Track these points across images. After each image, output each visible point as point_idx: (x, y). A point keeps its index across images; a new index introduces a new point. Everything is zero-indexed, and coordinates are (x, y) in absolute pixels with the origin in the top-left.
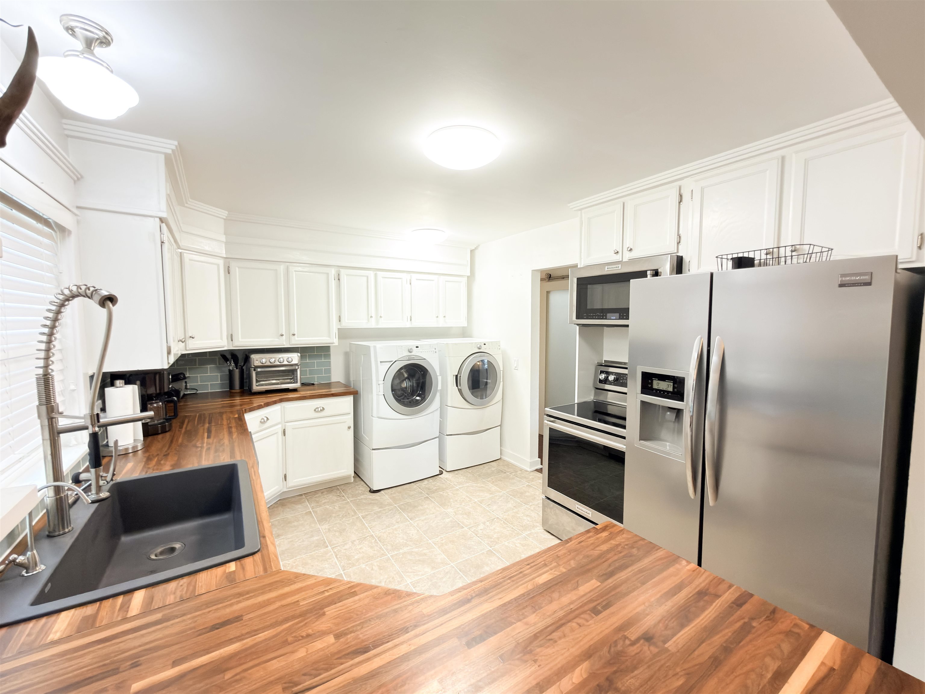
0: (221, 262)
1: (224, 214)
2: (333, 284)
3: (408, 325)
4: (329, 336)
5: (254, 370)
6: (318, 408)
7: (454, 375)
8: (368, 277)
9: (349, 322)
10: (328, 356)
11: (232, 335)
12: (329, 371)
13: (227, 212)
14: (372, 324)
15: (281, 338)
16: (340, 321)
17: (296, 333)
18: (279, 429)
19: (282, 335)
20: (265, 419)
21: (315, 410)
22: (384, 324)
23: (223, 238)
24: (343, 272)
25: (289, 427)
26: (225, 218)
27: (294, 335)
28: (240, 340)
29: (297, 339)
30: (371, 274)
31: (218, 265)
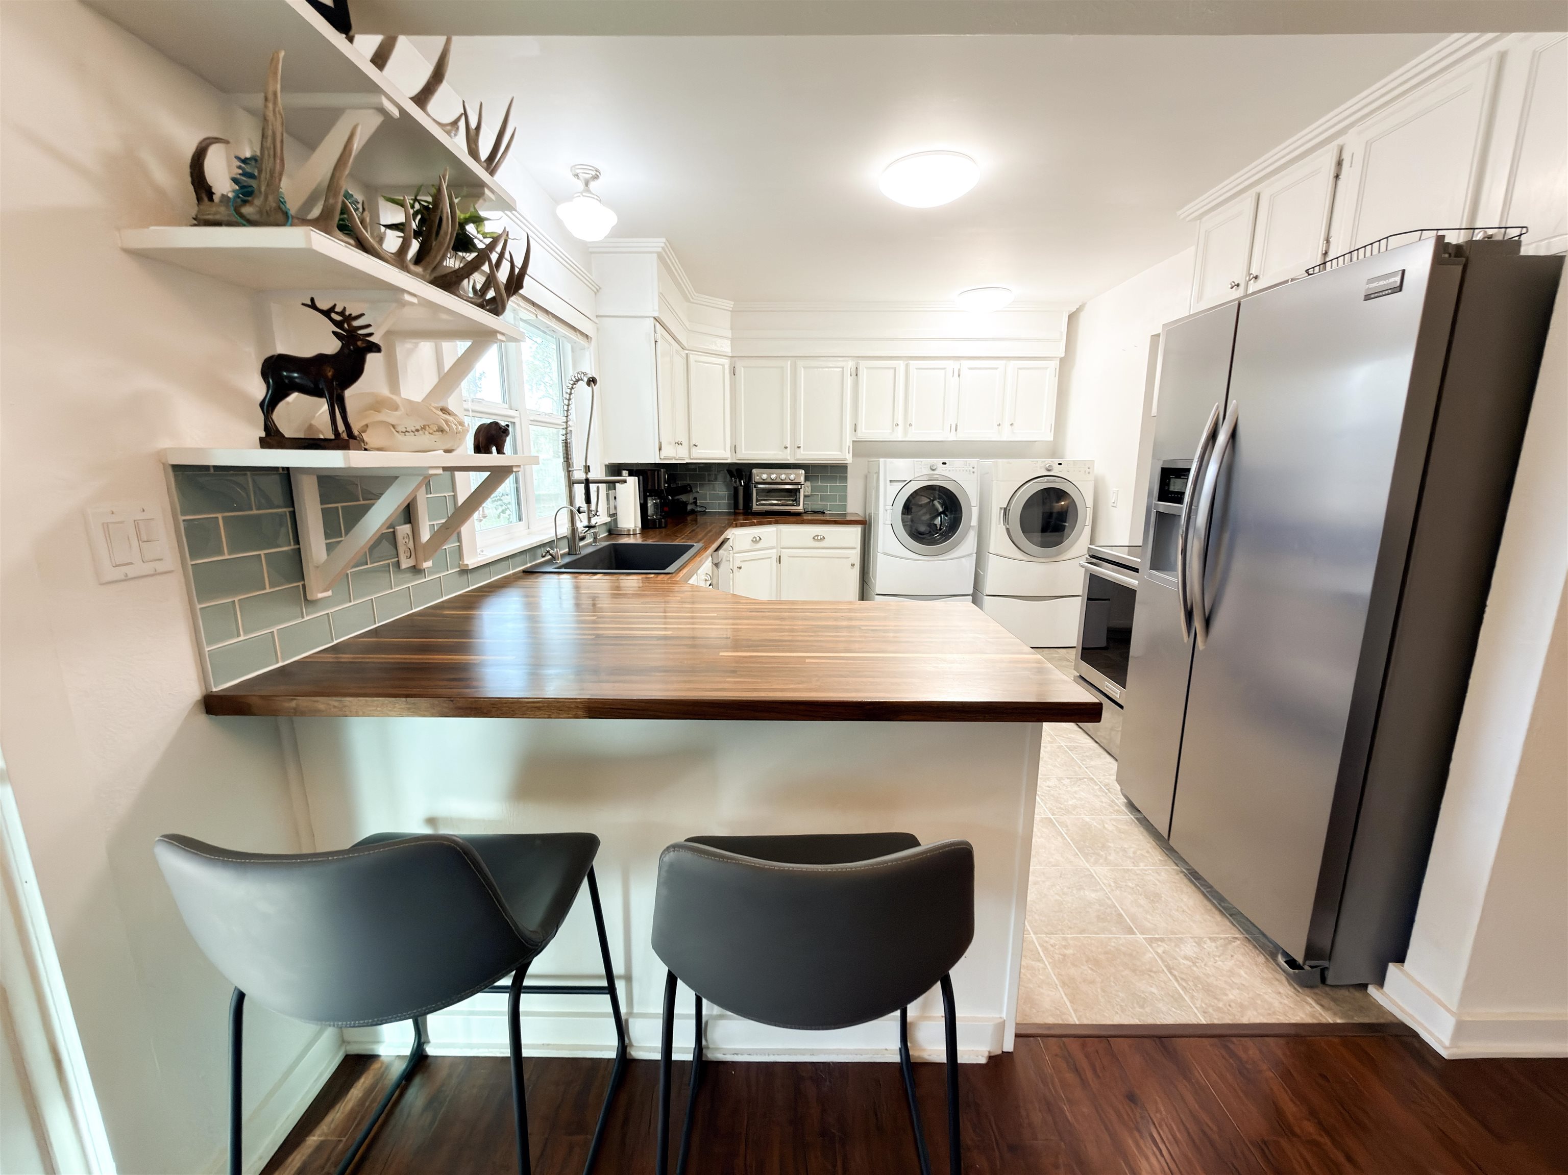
0: (726, 362)
1: (730, 304)
2: (849, 381)
3: (952, 437)
4: (841, 451)
5: (755, 487)
6: (818, 536)
7: (1001, 508)
8: (895, 369)
9: (867, 433)
10: (844, 479)
11: (735, 446)
12: (844, 498)
13: (733, 303)
14: (899, 435)
15: (785, 450)
16: (855, 431)
17: (801, 445)
18: (773, 553)
19: (786, 448)
20: (758, 538)
21: (814, 538)
22: (915, 435)
23: (729, 334)
24: (863, 364)
25: (785, 553)
26: (731, 309)
27: (799, 447)
28: (743, 452)
29: (802, 452)
30: (901, 365)
31: (723, 366)
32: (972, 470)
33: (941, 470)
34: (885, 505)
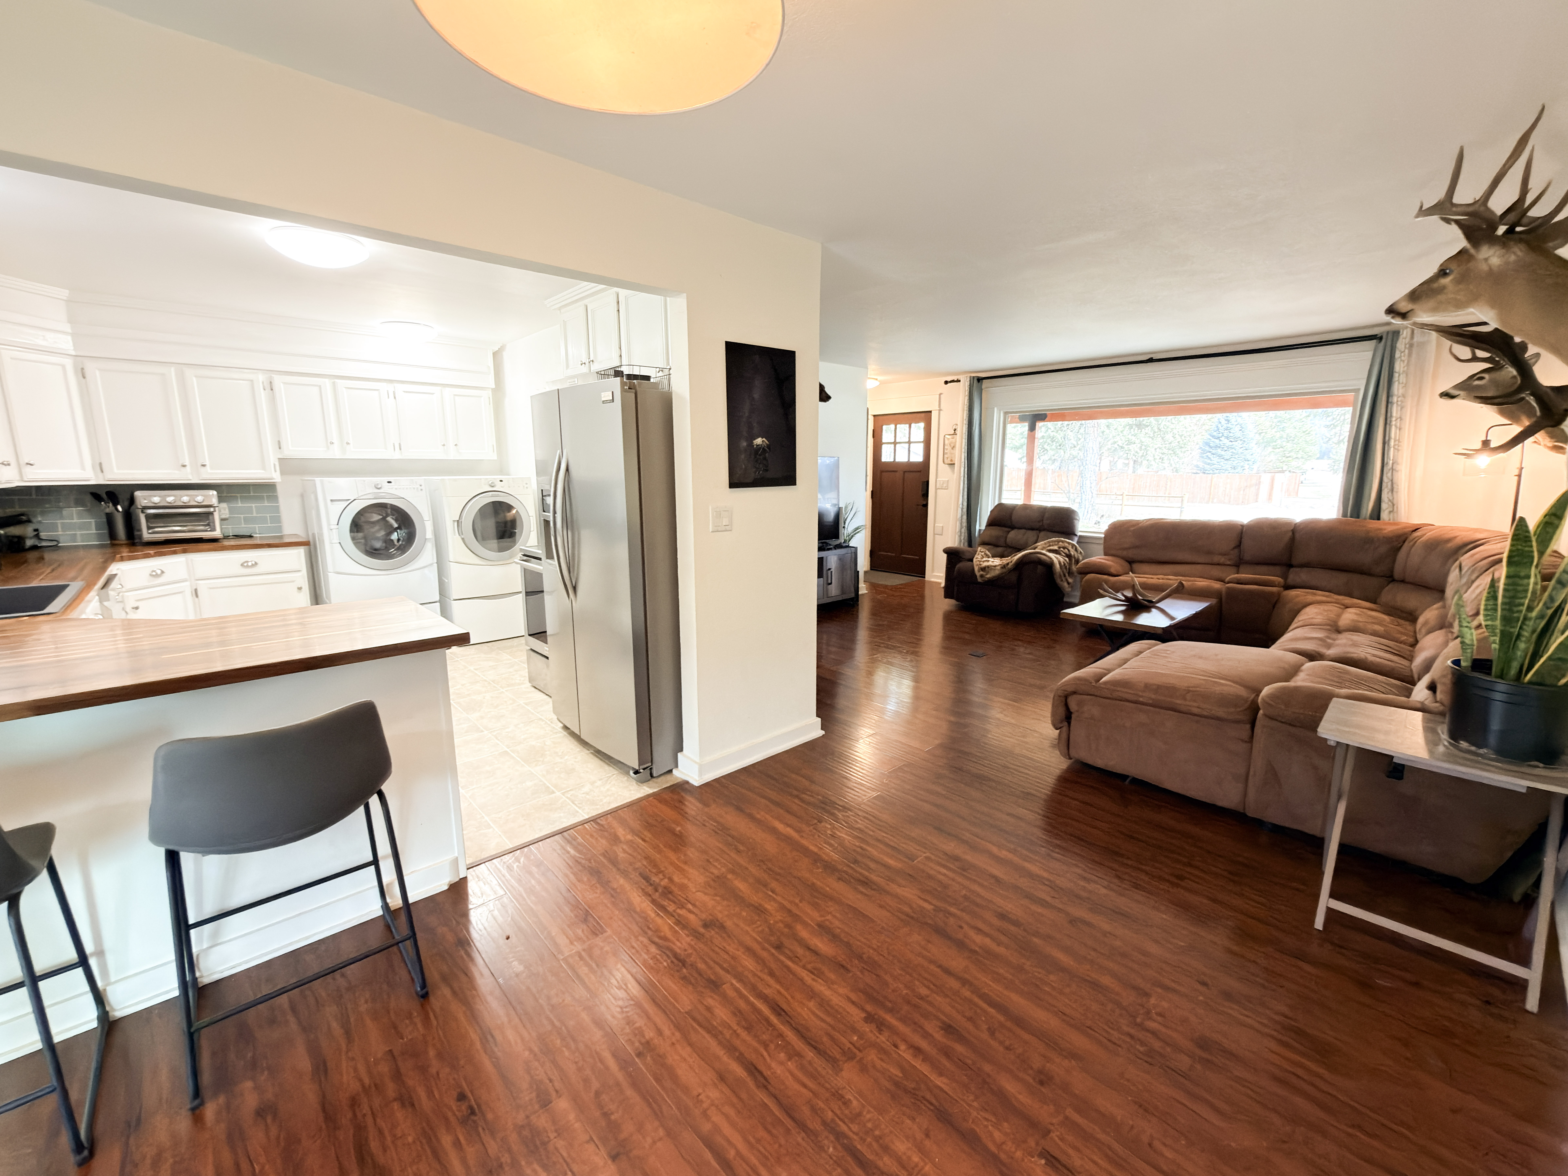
0: (69, 363)
1: (64, 293)
2: (263, 396)
3: (397, 455)
4: (264, 468)
5: (142, 512)
6: (247, 562)
7: (454, 521)
8: (320, 387)
9: (294, 449)
10: (275, 498)
11: (100, 464)
12: (277, 519)
13: (67, 291)
14: (335, 453)
15: (183, 469)
16: (280, 448)
17: (207, 463)
18: (187, 587)
19: (184, 466)
20: (159, 572)
21: (242, 565)
22: (354, 453)
23: (68, 328)
24: (278, 380)
25: (202, 586)
26: (65, 298)
27: (204, 466)
28: (116, 471)
29: (209, 471)
30: (327, 382)
31: (63, 367)
32: (420, 488)
33: (387, 488)
34: (329, 524)
